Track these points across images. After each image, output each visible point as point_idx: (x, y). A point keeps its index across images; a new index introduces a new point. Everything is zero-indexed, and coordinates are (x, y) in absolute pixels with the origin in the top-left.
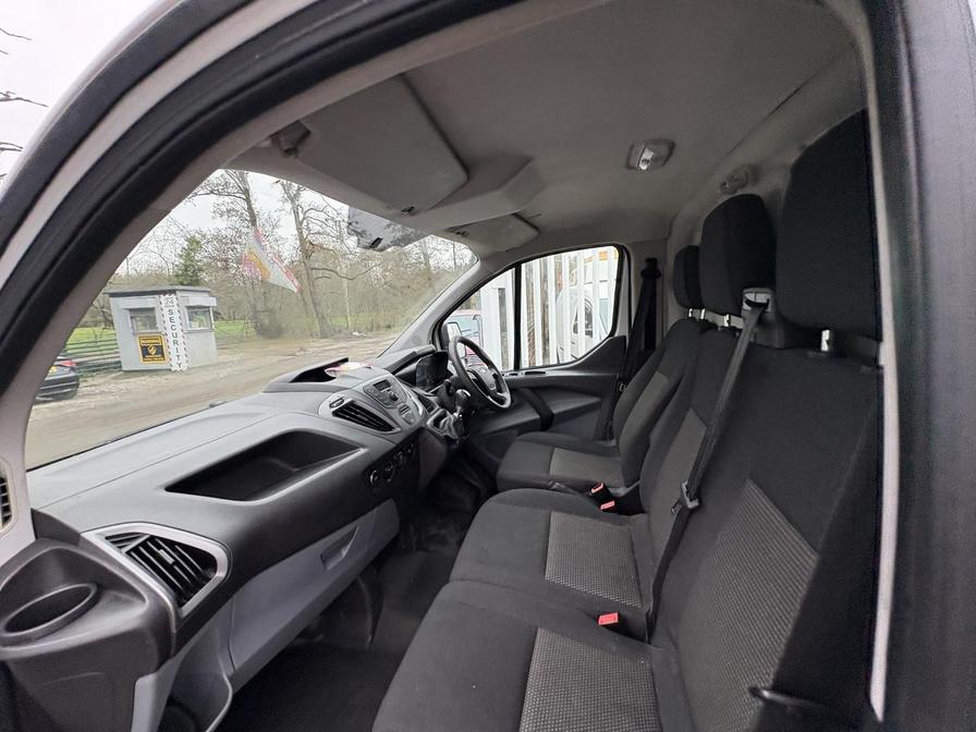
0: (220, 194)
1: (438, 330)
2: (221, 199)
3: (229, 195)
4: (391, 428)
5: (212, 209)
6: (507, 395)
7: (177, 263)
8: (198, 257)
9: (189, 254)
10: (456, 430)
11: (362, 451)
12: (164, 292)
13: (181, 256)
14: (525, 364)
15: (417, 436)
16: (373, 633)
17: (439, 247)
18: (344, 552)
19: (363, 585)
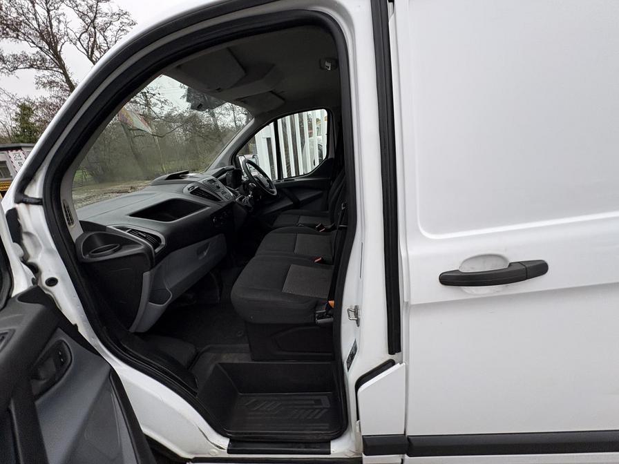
0: (39, 68)
1: (234, 159)
2: (41, 73)
3: (47, 69)
4: (219, 200)
5: (35, 81)
6: (275, 190)
7: (14, 126)
8: (32, 120)
9: (23, 118)
10: (250, 203)
11: (208, 208)
12: (12, 149)
13: (16, 120)
14: (285, 175)
15: (231, 205)
16: (220, 296)
17: (223, 112)
18: (205, 254)
19: (212, 275)
